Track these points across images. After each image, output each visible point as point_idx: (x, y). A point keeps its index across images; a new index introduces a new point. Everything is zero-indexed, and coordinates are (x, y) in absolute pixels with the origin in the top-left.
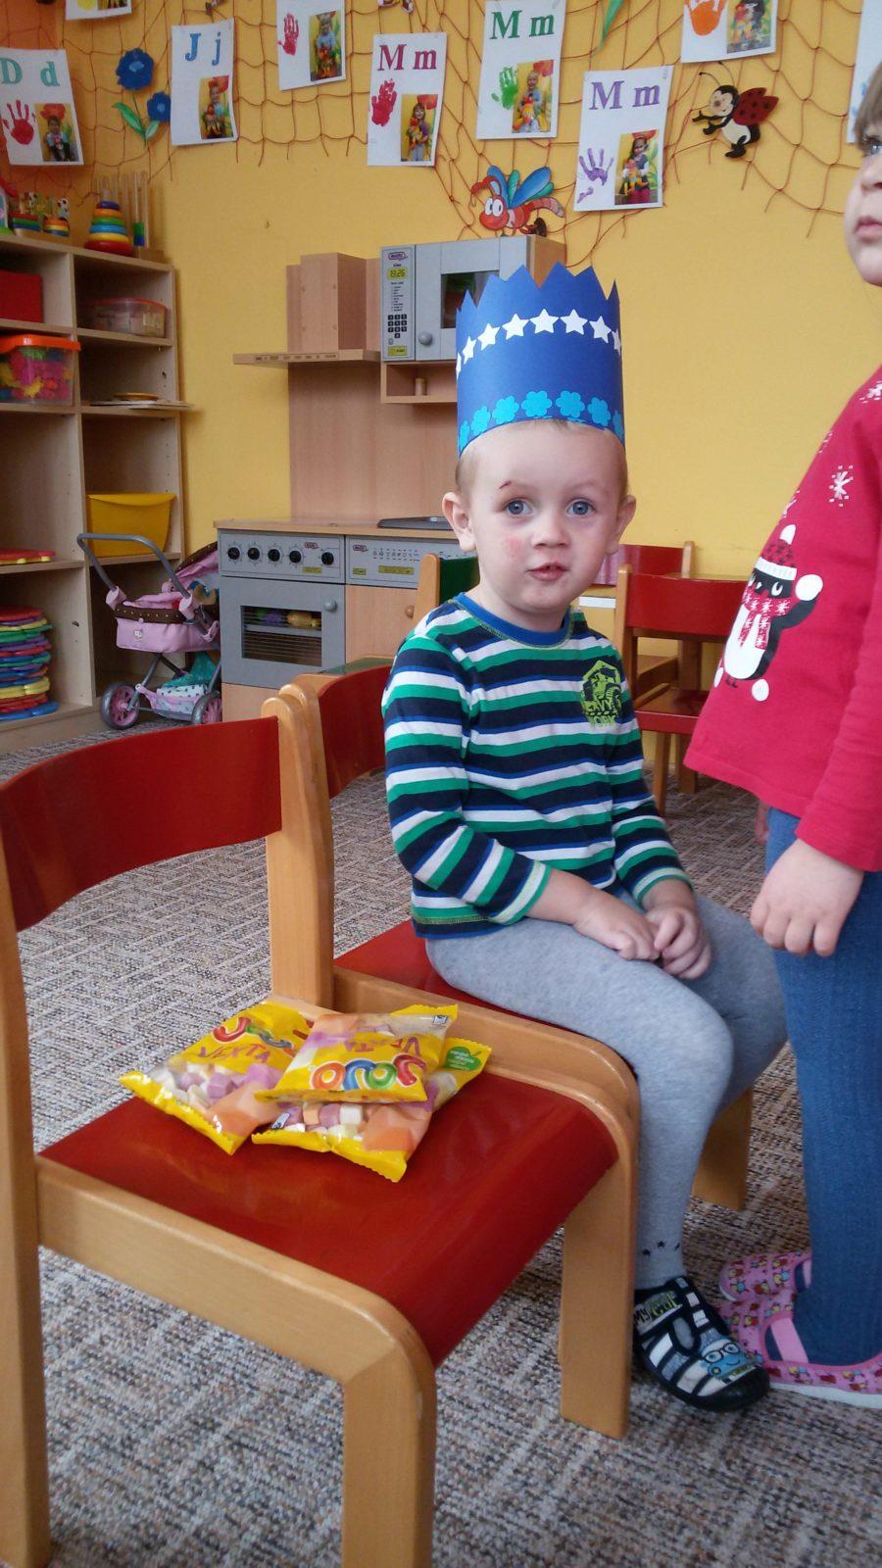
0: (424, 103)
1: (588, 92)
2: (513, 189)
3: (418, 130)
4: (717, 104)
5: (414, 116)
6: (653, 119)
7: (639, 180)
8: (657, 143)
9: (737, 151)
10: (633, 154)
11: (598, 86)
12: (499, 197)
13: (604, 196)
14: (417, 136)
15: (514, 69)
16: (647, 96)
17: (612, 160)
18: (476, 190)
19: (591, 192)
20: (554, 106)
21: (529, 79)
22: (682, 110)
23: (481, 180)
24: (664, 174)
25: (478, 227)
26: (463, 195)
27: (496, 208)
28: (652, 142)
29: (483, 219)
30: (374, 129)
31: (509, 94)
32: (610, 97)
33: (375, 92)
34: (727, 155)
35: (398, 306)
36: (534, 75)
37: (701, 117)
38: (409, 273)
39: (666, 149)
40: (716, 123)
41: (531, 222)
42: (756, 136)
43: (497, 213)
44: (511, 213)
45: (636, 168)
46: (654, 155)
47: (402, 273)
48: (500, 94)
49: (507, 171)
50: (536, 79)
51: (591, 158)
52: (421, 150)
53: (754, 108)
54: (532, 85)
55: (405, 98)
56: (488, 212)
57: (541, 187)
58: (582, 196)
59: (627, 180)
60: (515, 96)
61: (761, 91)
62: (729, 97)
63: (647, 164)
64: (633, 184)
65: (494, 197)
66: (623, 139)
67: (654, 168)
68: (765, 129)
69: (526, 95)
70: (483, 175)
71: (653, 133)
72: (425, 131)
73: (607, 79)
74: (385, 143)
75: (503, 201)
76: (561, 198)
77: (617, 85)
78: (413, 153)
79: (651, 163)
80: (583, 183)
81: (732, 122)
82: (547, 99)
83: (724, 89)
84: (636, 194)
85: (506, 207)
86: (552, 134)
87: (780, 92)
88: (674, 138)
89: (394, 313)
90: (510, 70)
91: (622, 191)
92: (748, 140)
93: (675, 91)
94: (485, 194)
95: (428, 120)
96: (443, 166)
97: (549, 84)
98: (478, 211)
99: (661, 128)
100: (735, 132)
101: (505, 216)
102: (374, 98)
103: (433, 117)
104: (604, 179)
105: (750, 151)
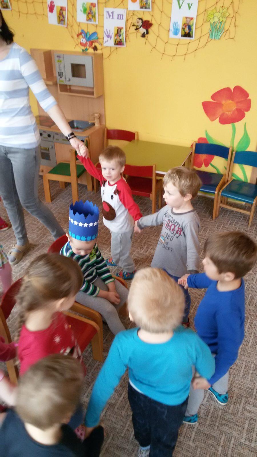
0: (62, 9)
1: (105, 13)
2: (88, 36)
3: (61, 16)
4: (138, 22)
5: (60, 12)
6: (122, 24)
7: (120, 40)
8: (123, 31)
9: (143, 36)
10: (118, 33)
11: (108, 12)
12: (85, 38)
13: (111, 43)
14: (61, 19)
15: (86, 4)
16: (120, 17)
17: (112, 33)
18: (78, 35)
19: (108, 41)
20: (97, 15)
21: (90, 7)
22: (129, 22)
23: (79, 33)
24: (126, 39)
25: (79, 45)
26: (75, 36)
27: (84, 41)
28: (122, 30)
29: (81, 43)
30: (50, 14)
31: (85, 10)
32: (111, 15)
33: (49, 3)
34: (141, 36)
35: (60, 70)
36: (91, 6)
37: (134, 25)
38: (62, 61)
39: (126, 32)
40: (138, 27)
41: (93, 46)
42: (148, 33)
43: (84, 42)
44: (88, 43)
45: (118, 37)
46: (123, 33)
47: (61, 61)
48: (82, 10)
49: (86, 31)
50: (91, 7)
51: (107, 32)
52: (63, 22)
53: (147, 25)
54: (91, 10)
55: (57, 7)
56: (82, 42)
57: (95, 37)
58: (105, 42)
59: (116, 39)
60: (86, 11)
61: (148, 21)
62: (140, 21)
63: (121, 36)
64: (118, 41)
65: (83, 38)
66: (115, 27)
67: (123, 37)
68: (150, 30)
69: (89, 11)
70: (80, 32)
71: (122, 28)
72: (63, 17)
73: (110, 10)
74: (53, 18)
75: (86, 39)
76: (100, 41)
77: (113, 12)
78: (61, 23)
79: (122, 36)
80: (106, 38)
81: (142, 27)
82: (95, 14)
83: (140, 19)
84: (119, 43)
85: (87, 41)
86: (97, 23)
87: (153, 22)
88: (128, 29)
89: (60, 72)
90: (85, 3)
91: (115, 42)
92: (146, 33)
93: (127, 17)
94: (81, 37)
95: (64, 14)
96: (69, 27)
97: (95, 10)
98: (79, 41)
99: (124, 27)
100: (143, 30)
101: (86, 44)
102: (49, 5)
103: (65, 13)
104: (111, 38)
105: (146, 35)
